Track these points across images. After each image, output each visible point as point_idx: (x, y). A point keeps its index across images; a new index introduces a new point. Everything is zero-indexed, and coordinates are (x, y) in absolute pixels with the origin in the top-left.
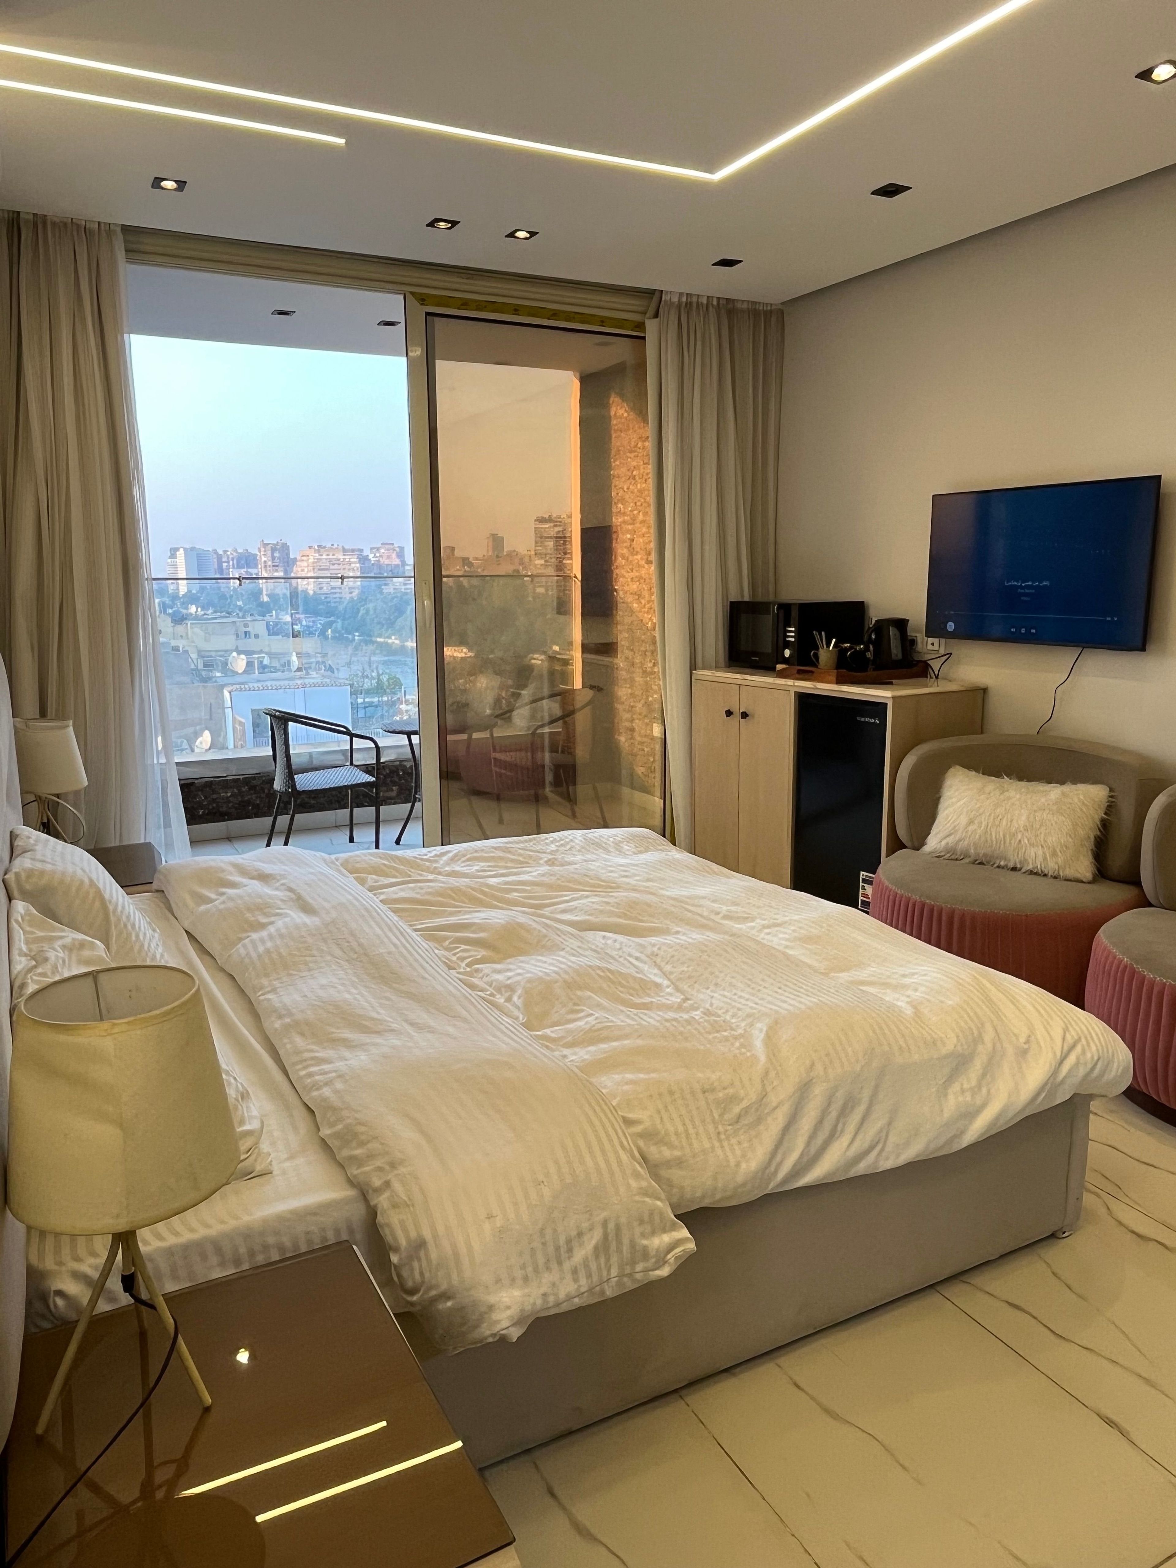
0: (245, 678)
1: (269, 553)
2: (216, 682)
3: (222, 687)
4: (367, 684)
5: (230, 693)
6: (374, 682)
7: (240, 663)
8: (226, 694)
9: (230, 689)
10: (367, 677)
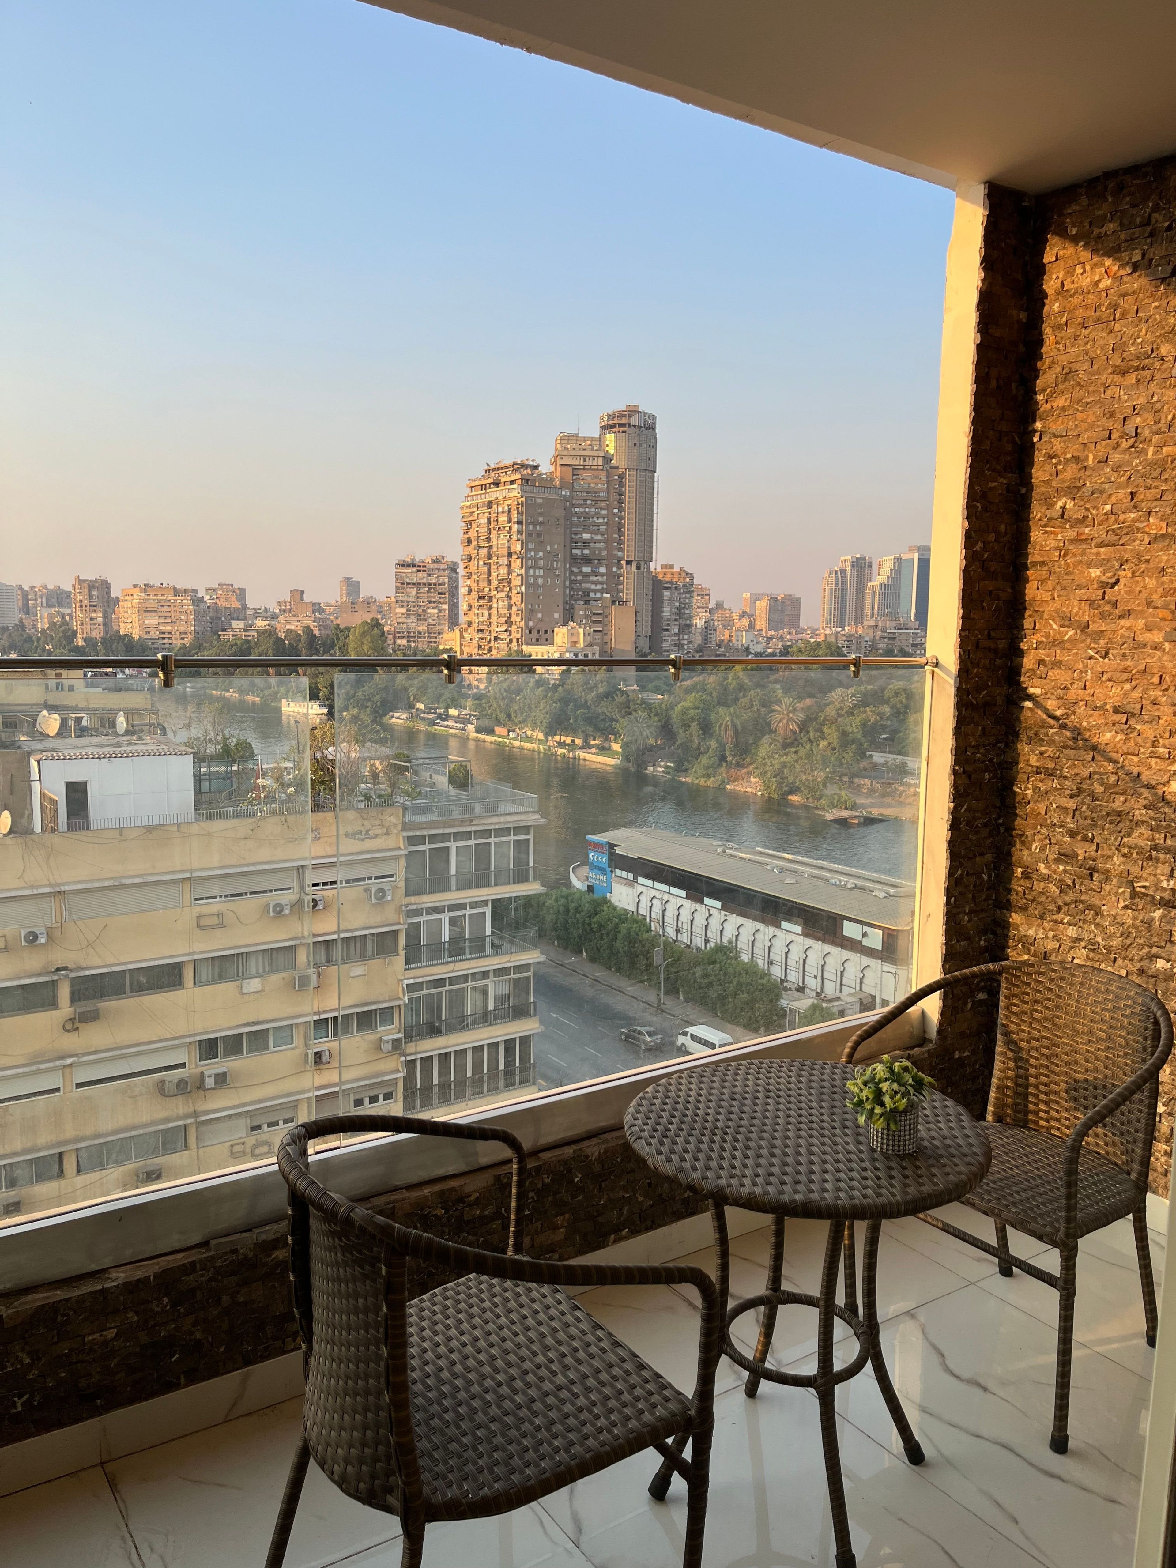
0: (59, 743)
1: (86, 590)
2: (19, 748)
3: (29, 754)
4: (211, 749)
5: (39, 762)
6: (219, 747)
7: (51, 723)
8: (34, 764)
9: (38, 757)
10: (210, 741)
